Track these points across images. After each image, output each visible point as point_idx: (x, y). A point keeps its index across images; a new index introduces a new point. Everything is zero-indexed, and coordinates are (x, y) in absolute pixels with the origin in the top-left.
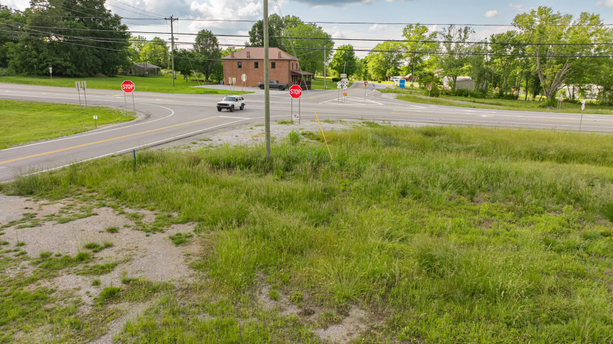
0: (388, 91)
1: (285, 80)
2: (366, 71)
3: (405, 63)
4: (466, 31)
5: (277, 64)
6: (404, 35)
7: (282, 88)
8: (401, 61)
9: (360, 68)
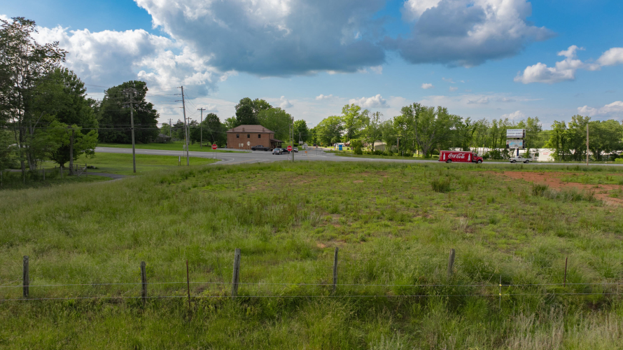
0: (331, 151)
1: (267, 145)
2: (315, 139)
3: (345, 132)
4: (377, 115)
5: (262, 136)
6: (343, 112)
7: (266, 150)
8: (342, 131)
9: (310, 136)
